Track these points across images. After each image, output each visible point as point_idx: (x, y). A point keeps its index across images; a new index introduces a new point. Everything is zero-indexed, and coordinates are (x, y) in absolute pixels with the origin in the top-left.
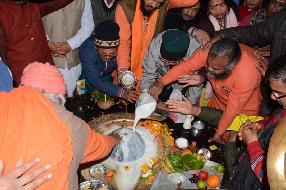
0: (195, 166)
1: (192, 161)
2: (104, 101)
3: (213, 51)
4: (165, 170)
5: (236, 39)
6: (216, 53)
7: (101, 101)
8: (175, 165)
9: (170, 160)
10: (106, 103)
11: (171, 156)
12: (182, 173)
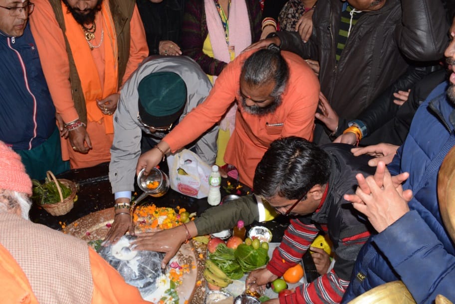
0: (256, 261)
1: (249, 255)
2: (58, 200)
3: (249, 76)
4: (216, 284)
5: (276, 48)
6: (254, 77)
7: (53, 202)
8: (229, 269)
9: (217, 265)
10: (64, 202)
11: (216, 258)
12: (241, 279)
